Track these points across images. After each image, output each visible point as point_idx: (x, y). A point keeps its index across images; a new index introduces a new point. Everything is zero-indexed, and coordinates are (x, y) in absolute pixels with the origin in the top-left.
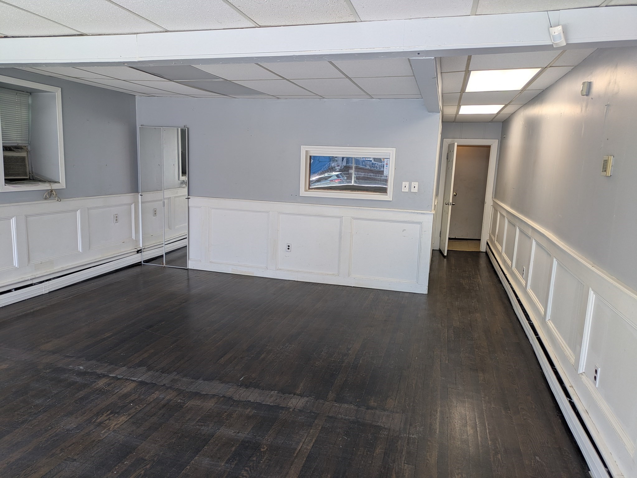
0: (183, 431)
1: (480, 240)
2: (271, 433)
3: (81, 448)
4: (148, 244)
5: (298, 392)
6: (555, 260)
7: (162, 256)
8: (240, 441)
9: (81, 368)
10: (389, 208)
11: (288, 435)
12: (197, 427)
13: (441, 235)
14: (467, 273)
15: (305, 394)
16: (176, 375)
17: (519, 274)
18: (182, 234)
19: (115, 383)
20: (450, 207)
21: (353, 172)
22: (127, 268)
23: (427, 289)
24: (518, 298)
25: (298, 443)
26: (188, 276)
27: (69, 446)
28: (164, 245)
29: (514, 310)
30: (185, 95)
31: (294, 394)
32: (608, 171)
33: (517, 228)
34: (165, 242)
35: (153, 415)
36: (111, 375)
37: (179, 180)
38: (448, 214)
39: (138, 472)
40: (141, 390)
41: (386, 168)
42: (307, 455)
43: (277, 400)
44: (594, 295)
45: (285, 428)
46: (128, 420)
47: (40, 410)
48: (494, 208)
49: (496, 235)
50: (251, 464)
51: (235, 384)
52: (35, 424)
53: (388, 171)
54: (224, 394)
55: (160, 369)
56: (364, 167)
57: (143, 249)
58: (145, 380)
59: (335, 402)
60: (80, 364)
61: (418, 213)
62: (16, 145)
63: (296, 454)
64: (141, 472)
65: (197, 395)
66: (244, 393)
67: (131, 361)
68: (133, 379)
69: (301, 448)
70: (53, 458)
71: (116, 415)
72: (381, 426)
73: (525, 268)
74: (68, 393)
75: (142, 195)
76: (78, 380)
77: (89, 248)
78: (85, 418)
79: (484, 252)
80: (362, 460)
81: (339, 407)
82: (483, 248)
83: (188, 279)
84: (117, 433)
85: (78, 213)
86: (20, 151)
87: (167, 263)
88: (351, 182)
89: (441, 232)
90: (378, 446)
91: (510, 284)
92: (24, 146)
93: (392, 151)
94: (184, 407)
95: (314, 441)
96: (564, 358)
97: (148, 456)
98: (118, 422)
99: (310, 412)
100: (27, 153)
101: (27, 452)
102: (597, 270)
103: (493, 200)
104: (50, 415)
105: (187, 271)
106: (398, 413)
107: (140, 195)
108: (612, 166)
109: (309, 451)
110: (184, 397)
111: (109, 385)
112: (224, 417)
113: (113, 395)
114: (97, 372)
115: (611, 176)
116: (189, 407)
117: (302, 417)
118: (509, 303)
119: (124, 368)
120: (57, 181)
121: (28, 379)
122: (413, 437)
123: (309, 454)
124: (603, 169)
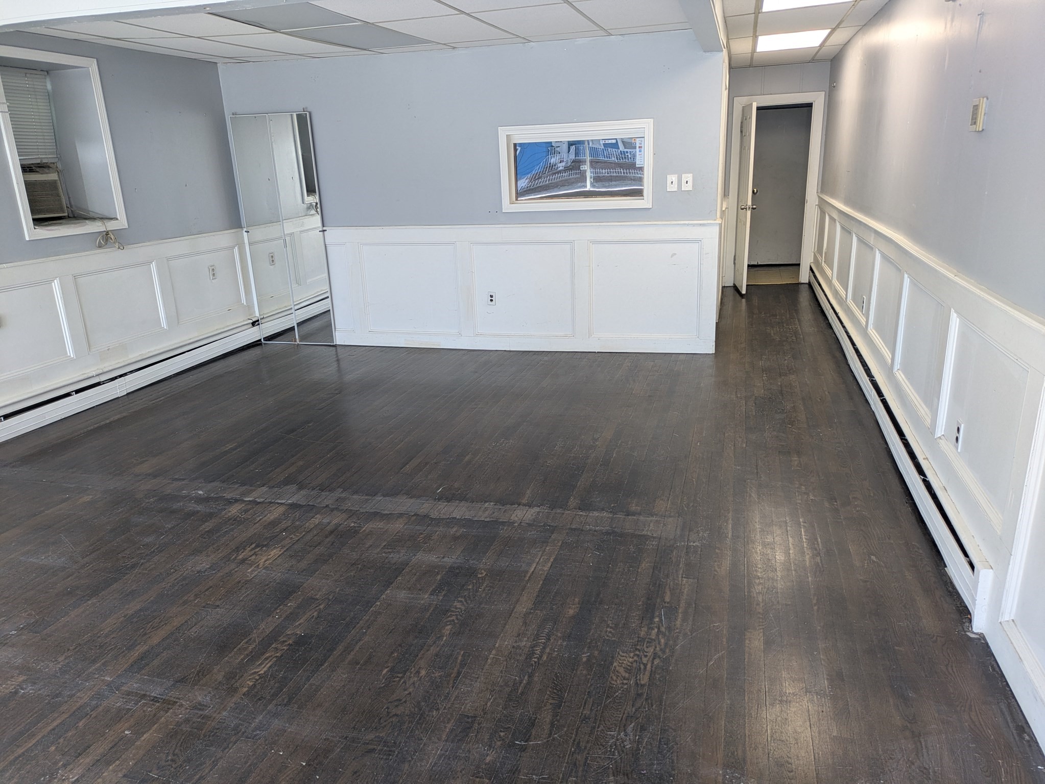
0: (364, 561)
1: (799, 265)
2: (490, 554)
3: (222, 591)
4: (267, 311)
5: (524, 501)
6: (906, 276)
7: (292, 329)
8: (447, 567)
9: (200, 492)
10: (648, 221)
11: (514, 556)
12: (383, 554)
13: (736, 262)
14: (778, 317)
15: (534, 503)
16: (342, 492)
17: (857, 309)
18: (318, 292)
19: (254, 509)
20: (749, 213)
21: (587, 167)
22: (241, 350)
23: (714, 346)
24: (856, 346)
25: (529, 564)
26: (337, 356)
27: (206, 590)
28: (293, 311)
29: (849, 365)
30: (299, 55)
31: (519, 505)
32: (978, 123)
33: (854, 235)
34: (295, 305)
35: (317, 545)
36: (246, 499)
37: (303, 203)
38: (745, 224)
39: (309, 614)
40: (294, 515)
41: (639, 155)
42: (543, 577)
43: (495, 514)
44: (958, 319)
45: (509, 547)
46: (283, 553)
47: (152, 550)
48: (820, 210)
49: (824, 253)
50: (465, 594)
51: (430, 497)
52: (151, 568)
53: (643, 158)
54: (416, 511)
55: (317, 487)
56: (606, 159)
57: (261, 319)
58: (297, 501)
59: (580, 509)
60: (197, 487)
61: (694, 225)
62: (39, 162)
63: (527, 578)
64: (313, 613)
65: (375, 515)
66: (445, 508)
67: (272, 479)
68: (279, 501)
69: (535, 569)
70: (186, 606)
71: (264, 548)
72: (648, 535)
73: (865, 297)
74: (188, 526)
75: (249, 232)
76: (199, 509)
77: (178, 323)
78: (221, 555)
79: (806, 283)
80: (623, 578)
81: (585, 516)
82: (804, 277)
83: (338, 360)
84: (271, 570)
85: (153, 266)
86: (47, 171)
87: (302, 339)
88: (586, 187)
89: (735, 256)
90: (644, 560)
91: (844, 327)
92: (51, 163)
93: (648, 125)
94: (361, 532)
95: (552, 560)
96: (916, 420)
97: (320, 593)
98: (269, 557)
99: (544, 526)
100: (58, 175)
101: (148, 601)
102: (960, 280)
103: (819, 197)
104: (169, 555)
105: (334, 348)
106: (671, 517)
107: (246, 231)
108: (985, 114)
109: (546, 572)
110: (359, 520)
111: (246, 511)
112: (420, 540)
113: (255, 524)
114: (224, 496)
115: (983, 130)
116: (367, 531)
117: (533, 533)
118: (842, 356)
119: (264, 489)
120: (113, 217)
121: (126, 513)
122: (694, 544)
123: (546, 576)
124: (972, 120)
